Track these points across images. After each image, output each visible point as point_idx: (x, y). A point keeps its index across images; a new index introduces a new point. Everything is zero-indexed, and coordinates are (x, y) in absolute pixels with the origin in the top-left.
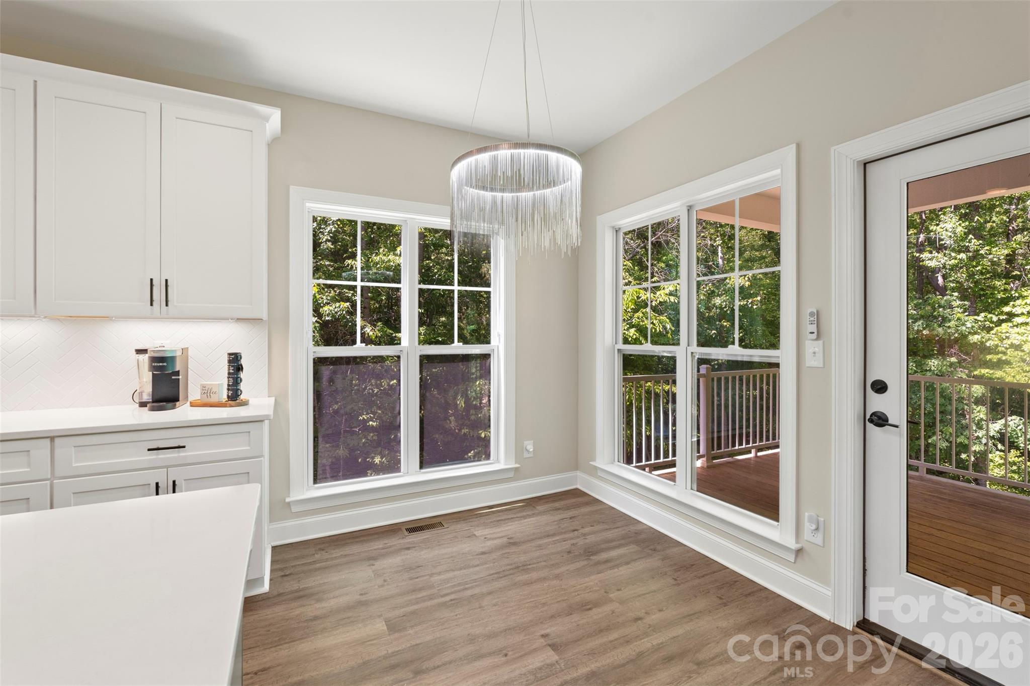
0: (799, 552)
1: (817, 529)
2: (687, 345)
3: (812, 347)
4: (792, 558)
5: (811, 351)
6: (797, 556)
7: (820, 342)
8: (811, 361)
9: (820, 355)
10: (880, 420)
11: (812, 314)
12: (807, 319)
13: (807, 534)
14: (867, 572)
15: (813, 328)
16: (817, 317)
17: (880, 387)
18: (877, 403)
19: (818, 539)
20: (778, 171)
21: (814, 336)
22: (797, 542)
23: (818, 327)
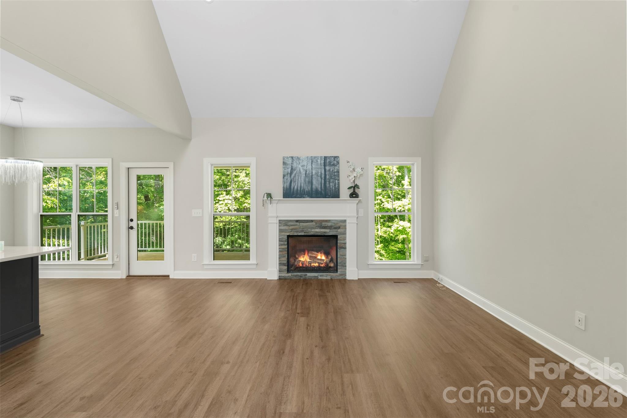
0: (113, 265)
1: (117, 257)
2: (76, 212)
3: (116, 211)
4: (111, 267)
5: (116, 212)
6: (112, 267)
7: (118, 210)
8: (116, 215)
9: (118, 213)
10: (132, 228)
11: (116, 203)
12: (115, 204)
13: (115, 260)
14: (130, 264)
15: (116, 207)
16: (117, 204)
17: (132, 220)
18: (131, 224)
19: (118, 260)
20: (107, 164)
21: (116, 209)
22: (113, 262)
23: (117, 206)
